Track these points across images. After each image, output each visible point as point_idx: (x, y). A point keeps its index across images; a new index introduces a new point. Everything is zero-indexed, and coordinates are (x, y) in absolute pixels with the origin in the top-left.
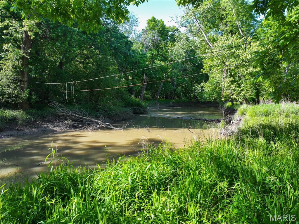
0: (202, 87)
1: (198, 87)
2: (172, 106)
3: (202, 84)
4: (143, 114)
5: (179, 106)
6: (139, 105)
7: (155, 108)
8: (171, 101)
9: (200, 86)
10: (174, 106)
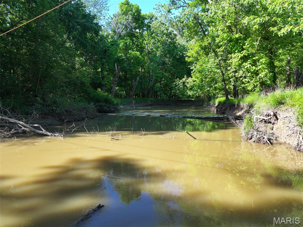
0: (184, 83)
1: (179, 83)
2: (150, 105)
3: (184, 79)
4: (113, 112)
5: (158, 105)
6: (107, 101)
7: (130, 107)
8: (149, 99)
9: (181, 81)
10: (153, 105)
